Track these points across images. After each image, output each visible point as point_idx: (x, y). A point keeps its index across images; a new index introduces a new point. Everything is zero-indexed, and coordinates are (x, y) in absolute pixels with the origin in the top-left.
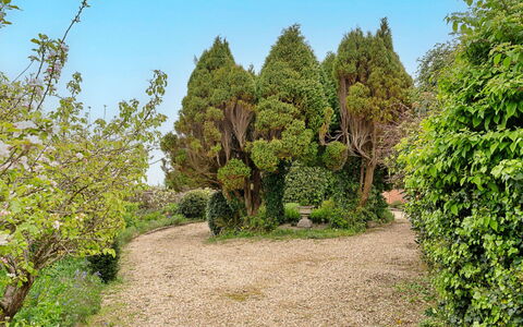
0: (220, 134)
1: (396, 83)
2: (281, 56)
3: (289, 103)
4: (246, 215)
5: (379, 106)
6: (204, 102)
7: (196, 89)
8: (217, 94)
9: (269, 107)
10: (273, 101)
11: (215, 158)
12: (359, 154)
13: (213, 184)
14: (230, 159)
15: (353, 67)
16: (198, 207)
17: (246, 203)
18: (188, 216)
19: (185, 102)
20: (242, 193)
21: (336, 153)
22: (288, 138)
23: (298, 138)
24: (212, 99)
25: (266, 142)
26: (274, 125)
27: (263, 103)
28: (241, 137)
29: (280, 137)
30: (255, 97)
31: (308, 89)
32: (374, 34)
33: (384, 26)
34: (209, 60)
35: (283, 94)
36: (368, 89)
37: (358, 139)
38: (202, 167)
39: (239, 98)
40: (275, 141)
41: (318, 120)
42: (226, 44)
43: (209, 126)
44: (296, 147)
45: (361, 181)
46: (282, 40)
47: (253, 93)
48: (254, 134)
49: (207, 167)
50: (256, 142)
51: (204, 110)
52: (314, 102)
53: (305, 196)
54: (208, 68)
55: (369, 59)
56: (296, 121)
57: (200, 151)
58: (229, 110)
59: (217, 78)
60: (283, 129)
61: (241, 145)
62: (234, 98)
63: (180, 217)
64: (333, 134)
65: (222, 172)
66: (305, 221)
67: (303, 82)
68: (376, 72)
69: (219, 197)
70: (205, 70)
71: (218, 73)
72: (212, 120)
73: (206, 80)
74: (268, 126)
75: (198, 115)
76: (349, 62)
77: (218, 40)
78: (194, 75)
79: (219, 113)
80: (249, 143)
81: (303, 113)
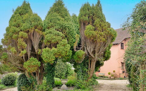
0: (26, 45)
1: (105, 25)
2: (55, 11)
3: (60, 31)
4: (37, 84)
5: (100, 34)
6: (18, 29)
7: (14, 23)
8: (25, 25)
9: (50, 33)
10: (52, 30)
11: (22, 57)
12: (90, 55)
13: (21, 70)
14: (30, 57)
15: (87, 18)
16: (12, 81)
17: (37, 79)
18: (7, 85)
19: (7, 30)
20: (35, 74)
21: (81, 55)
22: (60, 47)
23: (64, 47)
24: (22, 28)
25: (49, 49)
26: (53, 41)
27: (47, 31)
28: (36, 47)
29: (56, 47)
30: (43, 29)
31: (69, 25)
32: (95, 5)
33: (99, 3)
34: (21, 10)
35: (57, 27)
36: (94, 27)
37: (90, 49)
38: (15, 62)
39: (36, 28)
40: (54, 48)
41: (72, 40)
42: (29, 4)
43: (20, 41)
44: (64, 52)
45: (89, 68)
46: (55, 5)
47: (42, 26)
48: (43, 46)
49: (18, 62)
50: (44, 49)
51: (18, 33)
52: (71, 32)
53: (58, 75)
54: (20, 14)
55: (93, 15)
56: (63, 40)
57: (15, 53)
58: (31, 33)
59: (24, 18)
60: (58, 43)
61: (36, 51)
62: (33, 28)
63: (3, 86)
64: (79, 47)
65: (26, 64)
66: (64, 86)
67: (66, 23)
68: (97, 21)
69: (23, 76)
70: (18, 14)
71: (25, 16)
72: (22, 38)
73: (19, 19)
74: (50, 42)
75: (15, 36)
76: (85, 16)
77: (25, 2)
78: (13, 17)
79: (26, 35)
80: (40, 50)
81: (66, 36)
